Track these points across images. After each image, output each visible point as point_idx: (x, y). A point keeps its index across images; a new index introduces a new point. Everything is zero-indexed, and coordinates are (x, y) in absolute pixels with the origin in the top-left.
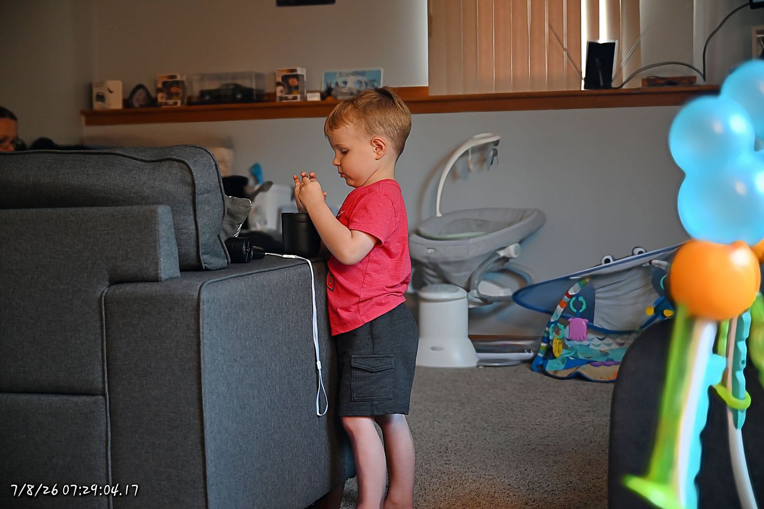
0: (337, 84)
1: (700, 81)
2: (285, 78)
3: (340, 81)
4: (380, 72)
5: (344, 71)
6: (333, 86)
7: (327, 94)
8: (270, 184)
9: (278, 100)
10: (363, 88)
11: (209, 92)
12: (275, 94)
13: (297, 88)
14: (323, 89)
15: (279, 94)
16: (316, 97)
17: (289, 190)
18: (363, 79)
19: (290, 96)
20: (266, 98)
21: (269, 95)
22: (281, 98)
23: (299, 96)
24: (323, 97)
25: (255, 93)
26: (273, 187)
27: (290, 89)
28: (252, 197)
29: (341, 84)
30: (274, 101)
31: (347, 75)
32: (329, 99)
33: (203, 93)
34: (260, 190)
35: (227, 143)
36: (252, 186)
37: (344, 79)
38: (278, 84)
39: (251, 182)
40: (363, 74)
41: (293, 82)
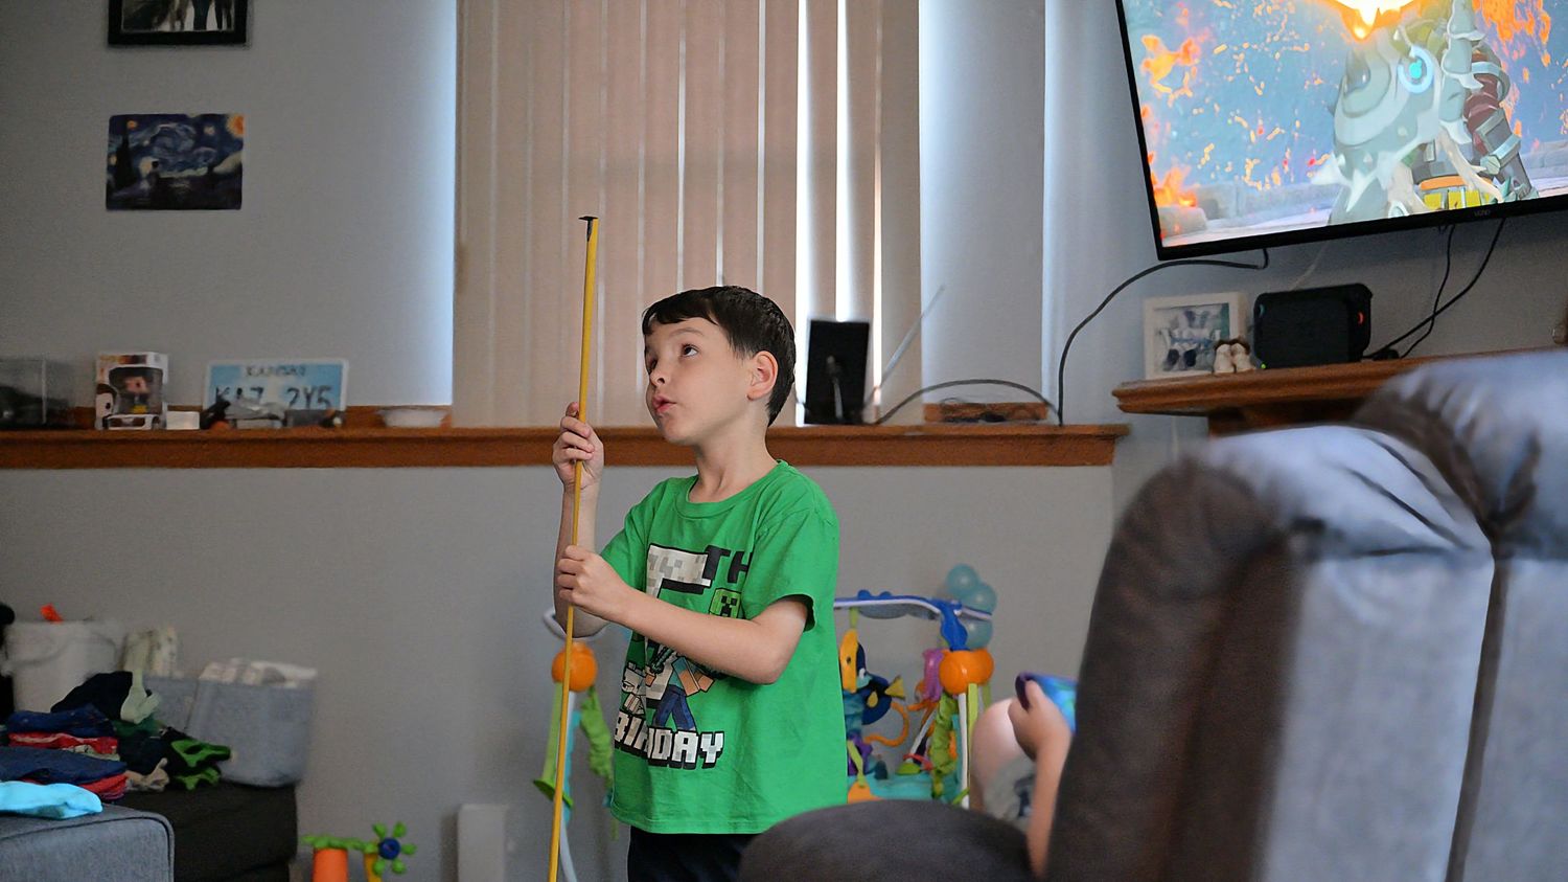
0: (240, 391)
2: (118, 375)
3: (247, 386)
4: (339, 368)
5: (257, 363)
6: (230, 397)
7: (215, 414)
9: (99, 425)
10: (300, 406)
12: (93, 411)
13: (144, 398)
14: (208, 402)
15: (101, 412)
16: (189, 422)
18: (302, 384)
19: (128, 418)
20: (72, 419)
21: (78, 412)
22: (107, 421)
23: (149, 418)
24: (206, 423)
25: (44, 406)
27: (129, 401)
29: (249, 393)
30: (92, 427)
31: (265, 372)
32: (221, 428)
37: (256, 382)
38: (102, 389)
40: (301, 371)
41: (136, 385)
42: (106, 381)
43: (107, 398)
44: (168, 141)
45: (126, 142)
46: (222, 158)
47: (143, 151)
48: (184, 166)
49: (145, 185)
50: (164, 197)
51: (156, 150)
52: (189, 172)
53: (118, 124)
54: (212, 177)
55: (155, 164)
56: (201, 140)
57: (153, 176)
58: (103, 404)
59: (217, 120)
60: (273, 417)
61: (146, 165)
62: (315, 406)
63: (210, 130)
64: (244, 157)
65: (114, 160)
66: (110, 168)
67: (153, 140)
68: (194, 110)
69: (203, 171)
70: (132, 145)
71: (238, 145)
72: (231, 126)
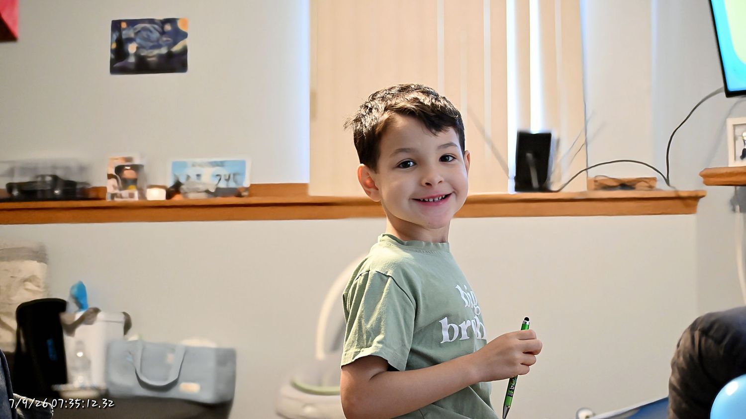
0: (188, 177)
1: (661, 185)
2: (119, 169)
3: (192, 172)
4: (243, 163)
5: (198, 160)
6: (182, 180)
7: (175, 190)
8: (96, 311)
9: (108, 199)
10: (223, 185)
11: (20, 186)
12: (105, 189)
13: (134, 181)
14: (170, 183)
15: (110, 190)
16: (156, 195)
17: (122, 318)
18: (224, 172)
19: (125, 193)
20: (92, 195)
21: (97, 189)
22: (113, 196)
23: (136, 194)
24: (170, 194)
25: (79, 187)
26: (100, 316)
27: (126, 183)
28: (71, 329)
29: (193, 178)
30: (104, 199)
31: (201, 165)
32: (177, 198)
33: (10, 187)
34: (82, 320)
35: (40, 255)
36: (73, 314)
37: (199, 170)
38: (110, 176)
39: (72, 306)
40: (221, 164)
41: (128, 174)
42: (113, 172)
43: (113, 182)
44: (144, 34)
45: (120, 35)
46: (175, 43)
47: (130, 40)
48: (153, 47)
49: (132, 60)
50: (143, 66)
51: (138, 40)
52: (156, 52)
53: (116, 25)
54: (170, 55)
55: (138, 48)
56: (163, 33)
57: (137, 55)
58: (111, 186)
59: (172, 21)
60: (207, 192)
61: (132, 48)
62: (232, 185)
63: (168, 27)
64: (188, 42)
65: (114, 46)
66: (112, 51)
67: (137, 33)
68: (160, 16)
69: (164, 51)
70: (124, 37)
71: (184, 35)
72: (180, 25)
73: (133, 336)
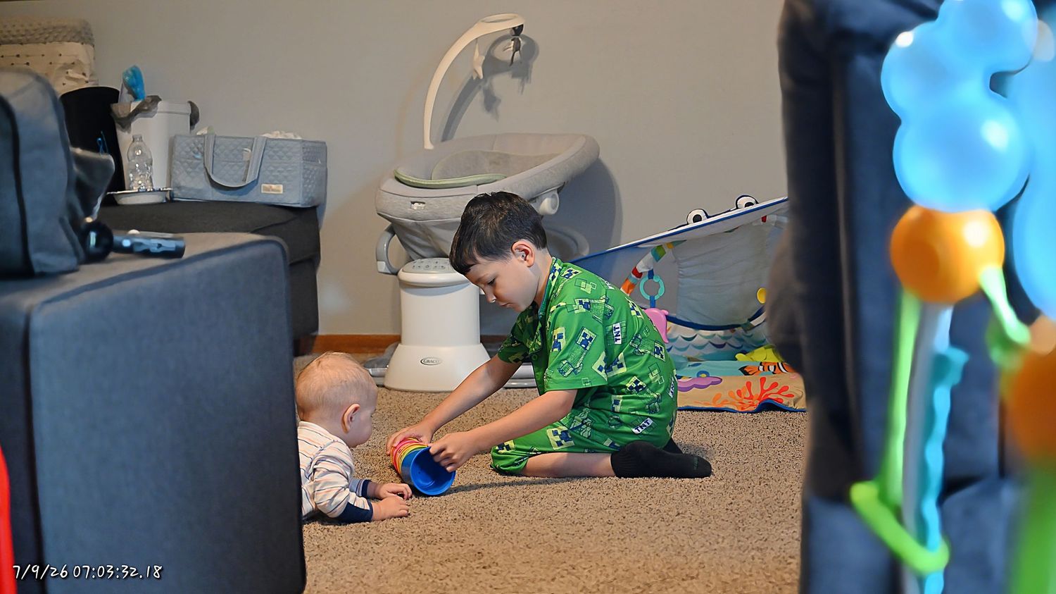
8: (156, 99)
17: (187, 110)
26: (161, 106)
28: (125, 122)
34: (138, 112)
35: (84, 36)
36: (127, 104)
39: (125, 97)
73: (201, 130)
